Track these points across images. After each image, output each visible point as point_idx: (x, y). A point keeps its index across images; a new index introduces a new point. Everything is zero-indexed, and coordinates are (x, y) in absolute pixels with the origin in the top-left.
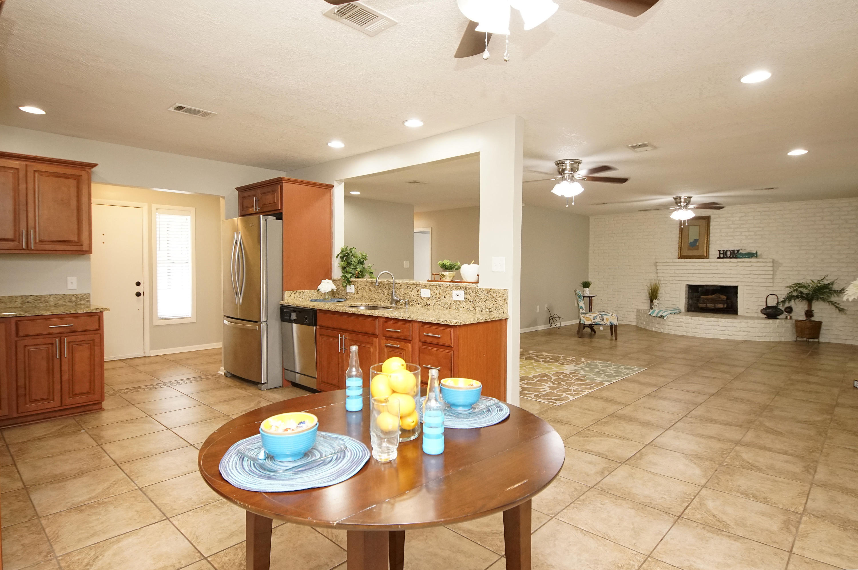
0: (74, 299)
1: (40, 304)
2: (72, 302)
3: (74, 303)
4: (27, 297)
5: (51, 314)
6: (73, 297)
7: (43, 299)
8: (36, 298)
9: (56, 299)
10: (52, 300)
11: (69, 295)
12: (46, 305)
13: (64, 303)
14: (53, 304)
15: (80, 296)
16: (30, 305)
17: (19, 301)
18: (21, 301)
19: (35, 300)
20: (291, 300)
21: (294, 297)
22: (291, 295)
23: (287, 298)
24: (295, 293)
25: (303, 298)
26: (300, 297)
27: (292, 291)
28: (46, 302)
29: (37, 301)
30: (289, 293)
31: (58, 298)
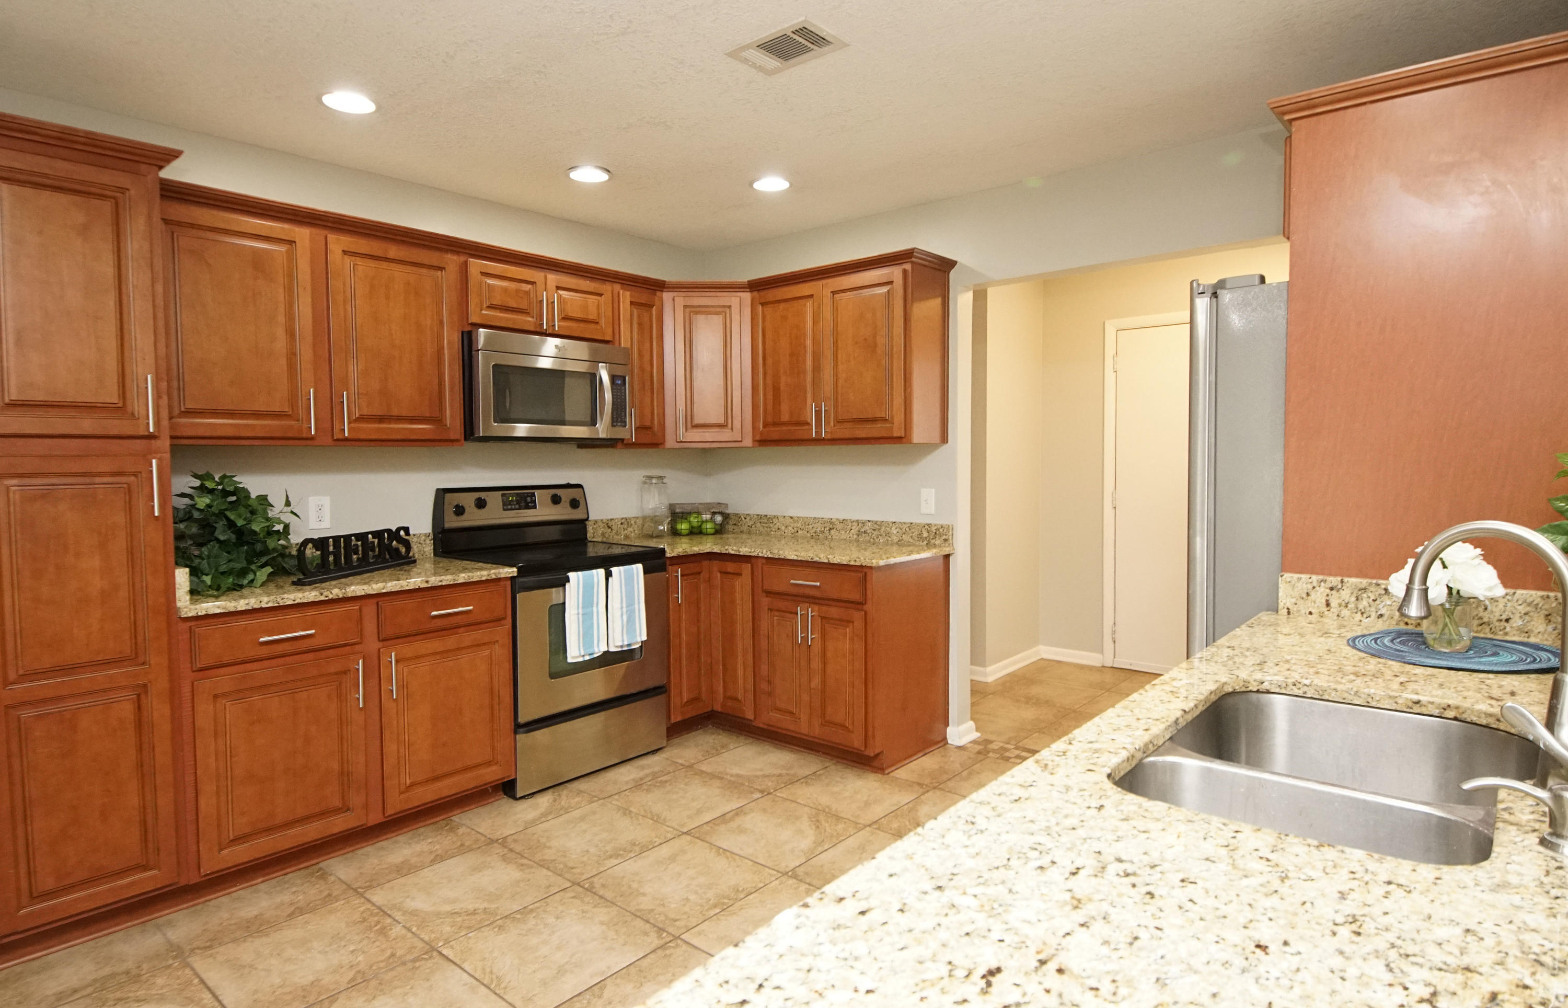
0: (925, 534)
1: (880, 538)
2: (923, 539)
3: (925, 542)
4: (864, 523)
5: (794, 557)
6: (923, 530)
7: (883, 528)
8: (875, 526)
10: (895, 532)
11: (919, 525)
12: (887, 540)
13: (911, 540)
14: (895, 539)
15: (933, 529)
16: (868, 538)
17: (854, 530)
18: (857, 529)
19: (874, 530)
20: (1310, 613)
21: (1328, 605)
22: (1308, 594)
23: (1289, 605)
24: (1332, 589)
25: (1381, 616)
26: (1361, 607)
27: (1314, 578)
28: (888, 534)
29: (876, 533)
30: (1299, 585)
31: (904, 530)
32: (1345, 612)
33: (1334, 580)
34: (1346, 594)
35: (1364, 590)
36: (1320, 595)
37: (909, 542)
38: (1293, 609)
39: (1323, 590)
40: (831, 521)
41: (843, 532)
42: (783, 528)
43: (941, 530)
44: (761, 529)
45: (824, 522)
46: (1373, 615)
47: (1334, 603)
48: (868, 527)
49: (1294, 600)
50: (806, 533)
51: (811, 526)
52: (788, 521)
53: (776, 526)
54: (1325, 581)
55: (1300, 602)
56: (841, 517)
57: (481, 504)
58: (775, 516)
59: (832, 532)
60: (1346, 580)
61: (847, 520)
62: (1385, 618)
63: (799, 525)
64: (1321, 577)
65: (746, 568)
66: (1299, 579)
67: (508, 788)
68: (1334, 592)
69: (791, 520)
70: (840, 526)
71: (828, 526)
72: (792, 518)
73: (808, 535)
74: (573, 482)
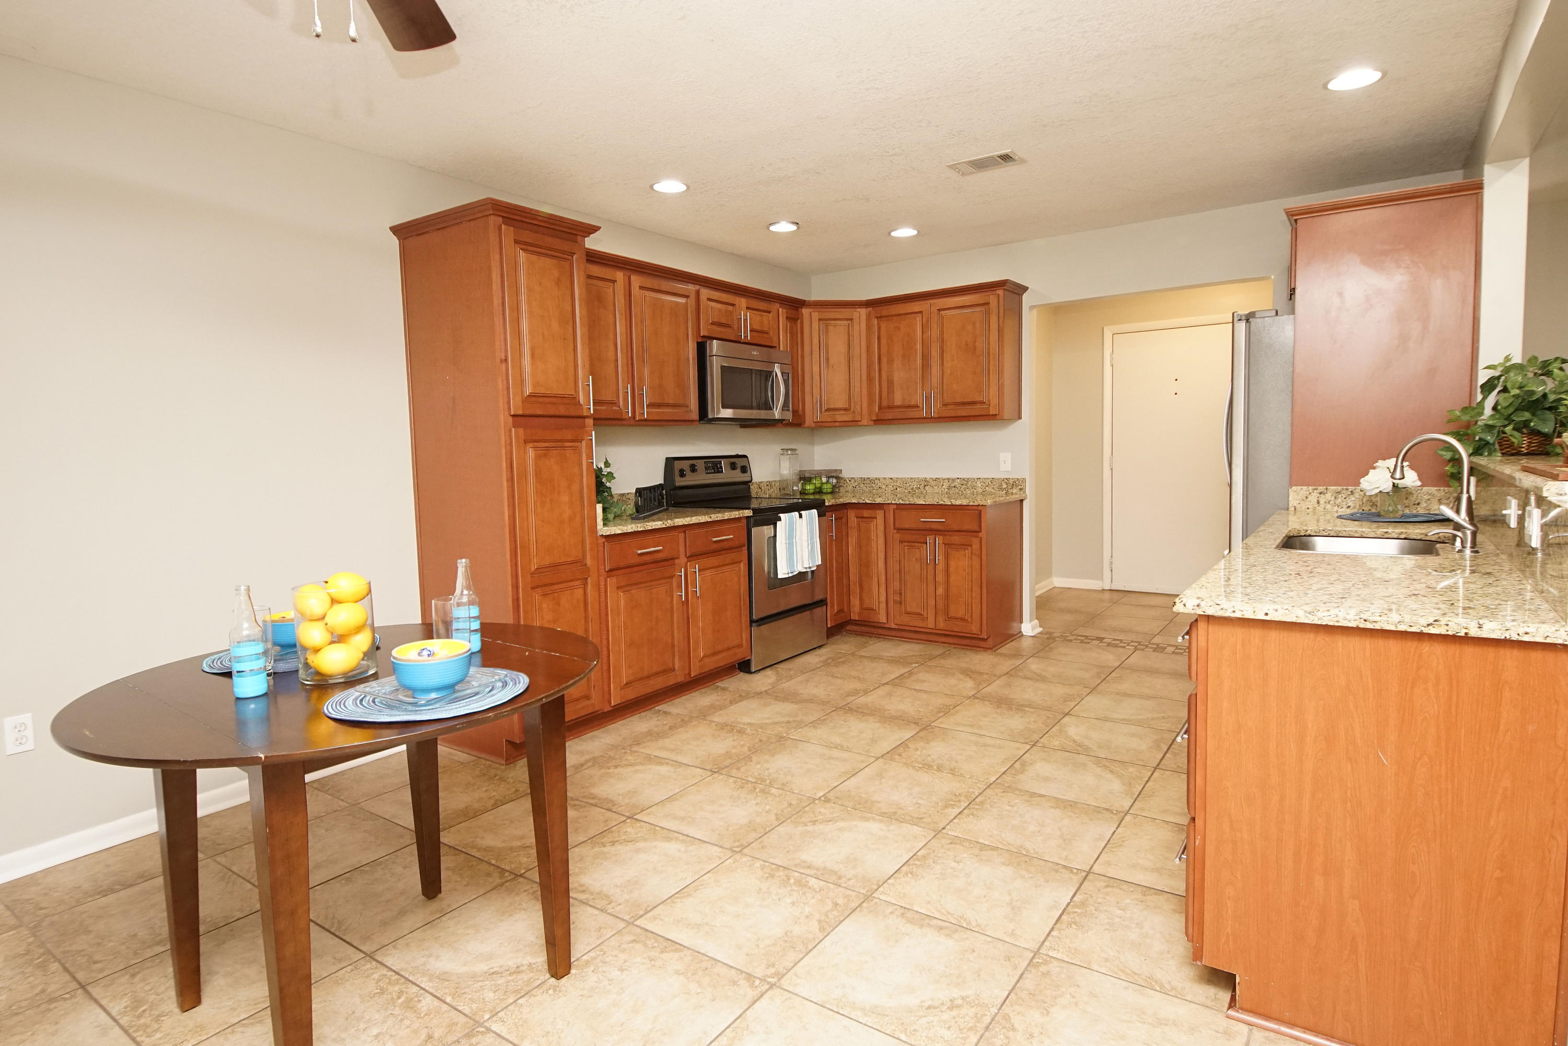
0: (1005, 486)
1: (967, 490)
2: (1002, 489)
3: (1004, 492)
4: (953, 480)
5: (924, 503)
6: (1003, 483)
7: (970, 483)
8: (963, 481)
9: (984, 484)
10: (979, 485)
11: (999, 479)
12: (973, 492)
13: (993, 491)
14: (980, 490)
15: (1011, 482)
16: (957, 491)
17: (946, 485)
18: (948, 485)
19: (962, 485)
20: (1308, 508)
21: (1318, 502)
22: (1307, 498)
23: (1295, 504)
24: (1320, 493)
25: (1349, 507)
26: (1337, 502)
27: (1310, 488)
28: (974, 487)
29: (963, 487)
30: (1302, 492)
31: (987, 483)
32: (1328, 507)
33: (1321, 489)
34: (1329, 496)
35: (1339, 493)
36: (1313, 498)
37: (991, 492)
38: (1298, 507)
39: (1316, 494)
40: (925, 480)
41: (936, 487)
42: (884, 487)
43: (1017, 482)
44: (864, 488)
45: (919, 480)
46: (1345, 507)
47: (1322, 502)
48: (956, 483)
49: (1298, 502)
50: (904, 490)
51: (908, 485)
52: (888, 482)
53: (878, 486)
54: (1317, 489)
55: (1302, 502)
56: (934, 477)
57: (693, 469)
58: (876, 479)
59: (927, 488)
60: (1329, 488)
61: (939, 479)
62: (1351, 508)
63: (898, 484)
64: (1314, 487)
65: (880, 514)
66: (1302, 489)
67: (744, 666)
68: (1322, 495)
69: (891, 481)
70: (933, 483)
71: (923, 483)
72: (891, 479)
73: (906, 491)
74: (740, 453)
